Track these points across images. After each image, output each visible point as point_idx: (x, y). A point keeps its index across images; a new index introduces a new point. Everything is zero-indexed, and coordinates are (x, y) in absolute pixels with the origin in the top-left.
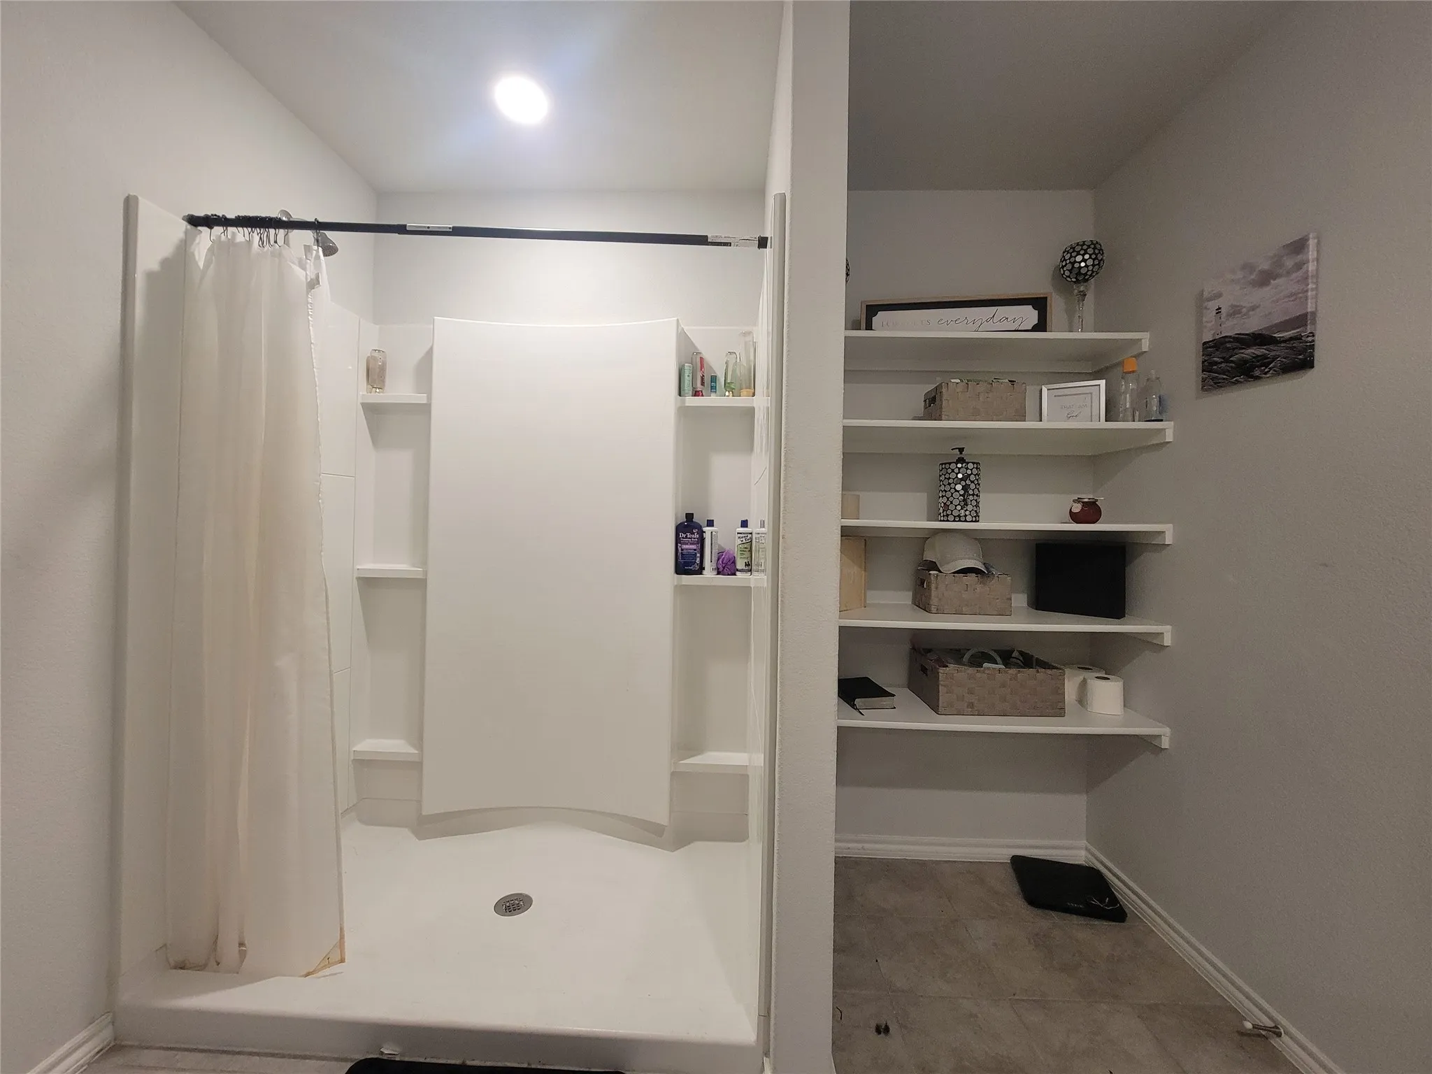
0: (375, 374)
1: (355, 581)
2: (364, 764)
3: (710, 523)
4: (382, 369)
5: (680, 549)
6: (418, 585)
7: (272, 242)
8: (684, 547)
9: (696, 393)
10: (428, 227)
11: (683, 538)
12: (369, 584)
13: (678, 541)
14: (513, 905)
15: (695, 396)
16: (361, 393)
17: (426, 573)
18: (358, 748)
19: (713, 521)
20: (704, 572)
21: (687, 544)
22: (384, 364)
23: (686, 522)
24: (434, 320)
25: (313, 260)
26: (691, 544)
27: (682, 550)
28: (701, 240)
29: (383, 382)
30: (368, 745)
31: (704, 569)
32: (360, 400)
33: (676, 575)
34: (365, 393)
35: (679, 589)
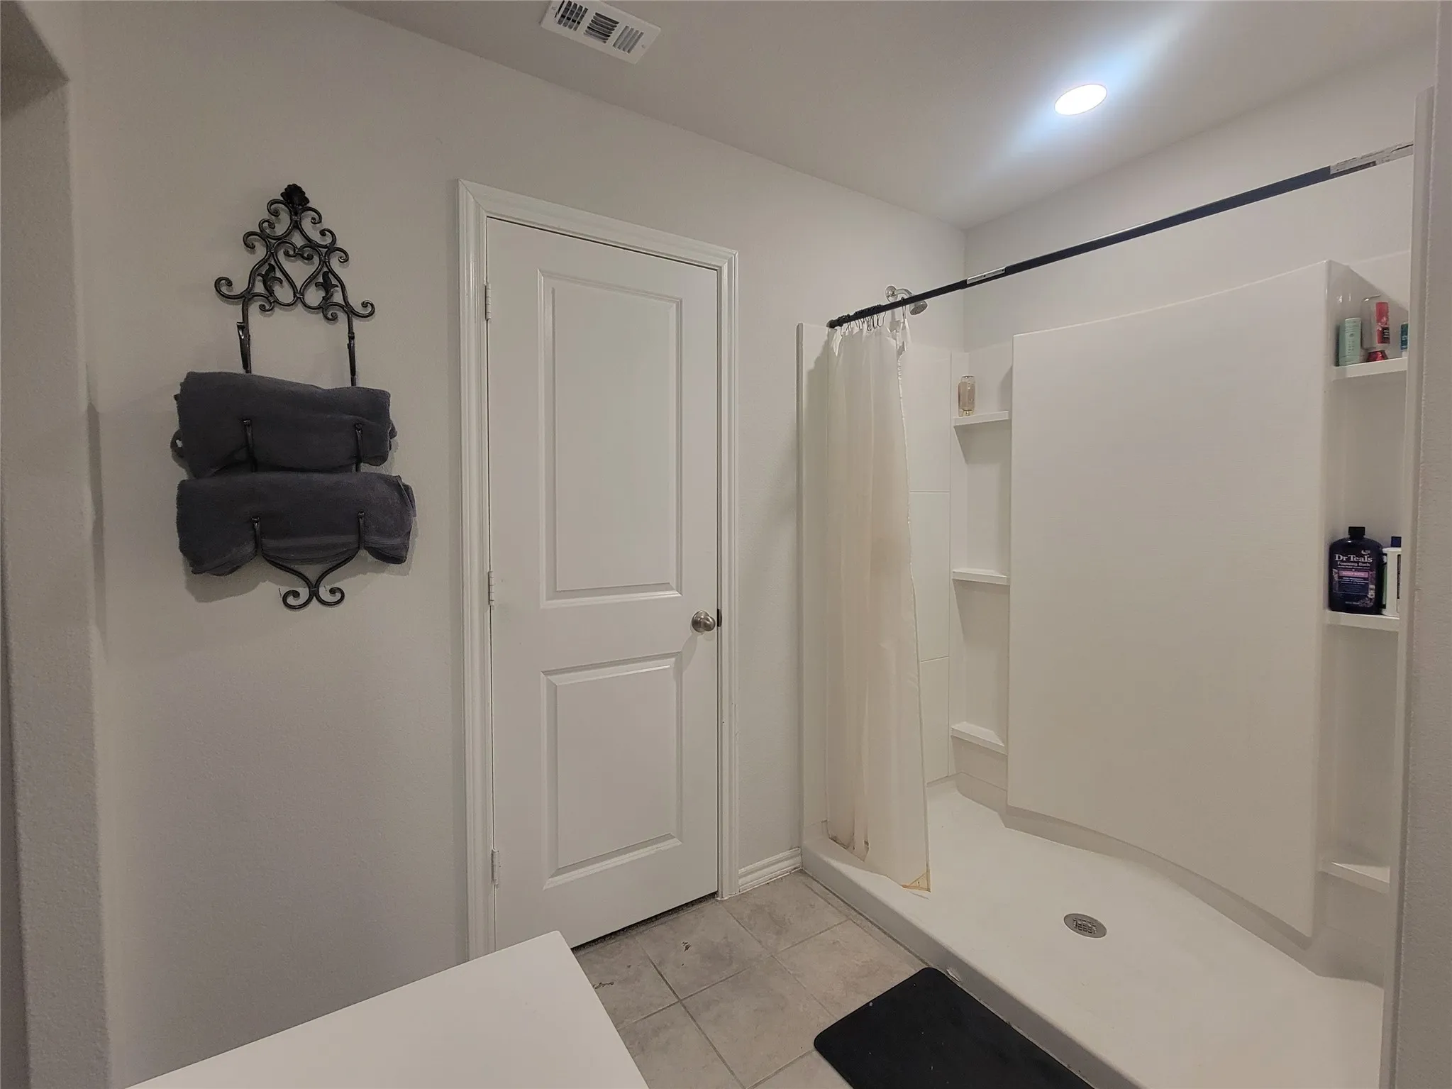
0: (966, 398)
1: (952, 582)
2: (960, 742)
3: (1396, 542)
4: (972, 392)
5: (1336, 576)
6: (1005, 589)
7: (875, 325)
8: (1344, 573)
9: (1370, 357)
10: (985, 276)
11: (1342, 561)
12: (964, 586)
13: (1332, 564)
14: (1084, 926)
15: (1368, 360)
16: (954, 417)
17: (1009, 580)
18: (956, 727)
19: (1400, 538)
20: (1384, 611)
21: (1350, 570)
22: (973, 386)
23: (1350, 539)
24: (1013, 338)
25: (900, 331)
26: (1357, 570)
27: (1340, 577)
28: (1323, 175)
29: (973, 403)
30: (965, 727)
31: (1384, 607)
32: (953, 425)
33: (1329, 612)
34: (958, 417)
35: (1332, 629)
